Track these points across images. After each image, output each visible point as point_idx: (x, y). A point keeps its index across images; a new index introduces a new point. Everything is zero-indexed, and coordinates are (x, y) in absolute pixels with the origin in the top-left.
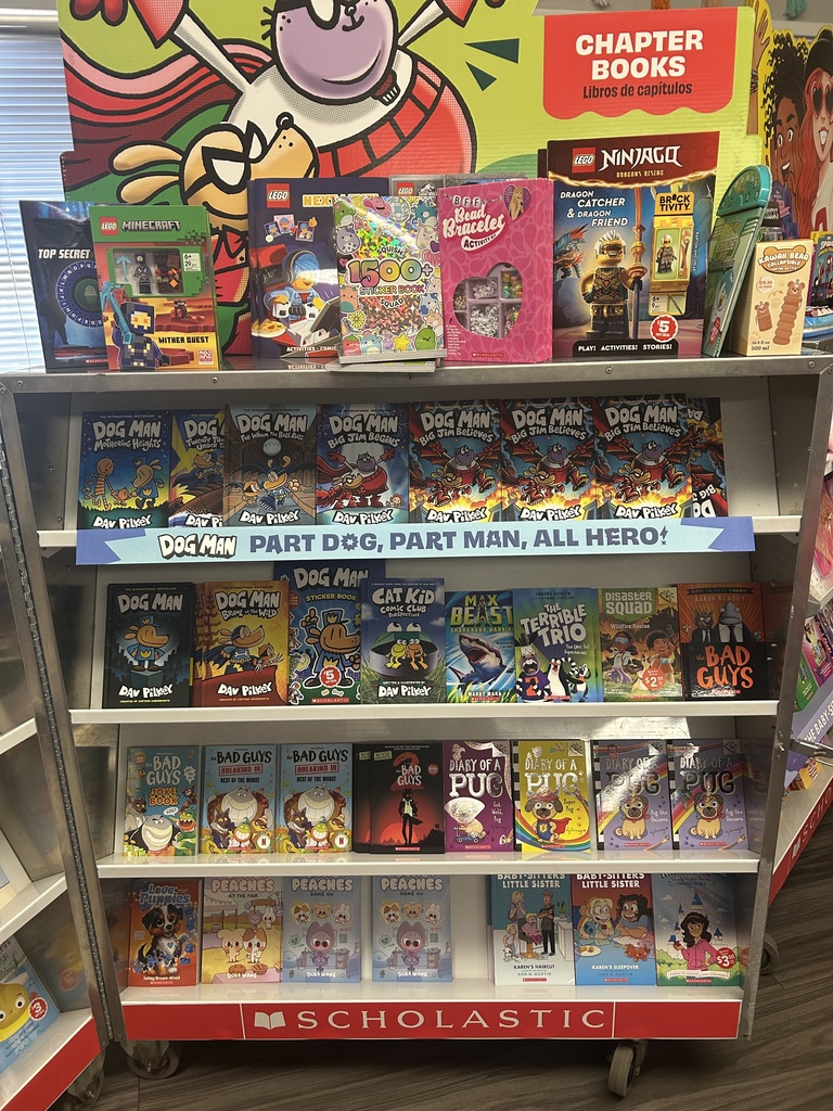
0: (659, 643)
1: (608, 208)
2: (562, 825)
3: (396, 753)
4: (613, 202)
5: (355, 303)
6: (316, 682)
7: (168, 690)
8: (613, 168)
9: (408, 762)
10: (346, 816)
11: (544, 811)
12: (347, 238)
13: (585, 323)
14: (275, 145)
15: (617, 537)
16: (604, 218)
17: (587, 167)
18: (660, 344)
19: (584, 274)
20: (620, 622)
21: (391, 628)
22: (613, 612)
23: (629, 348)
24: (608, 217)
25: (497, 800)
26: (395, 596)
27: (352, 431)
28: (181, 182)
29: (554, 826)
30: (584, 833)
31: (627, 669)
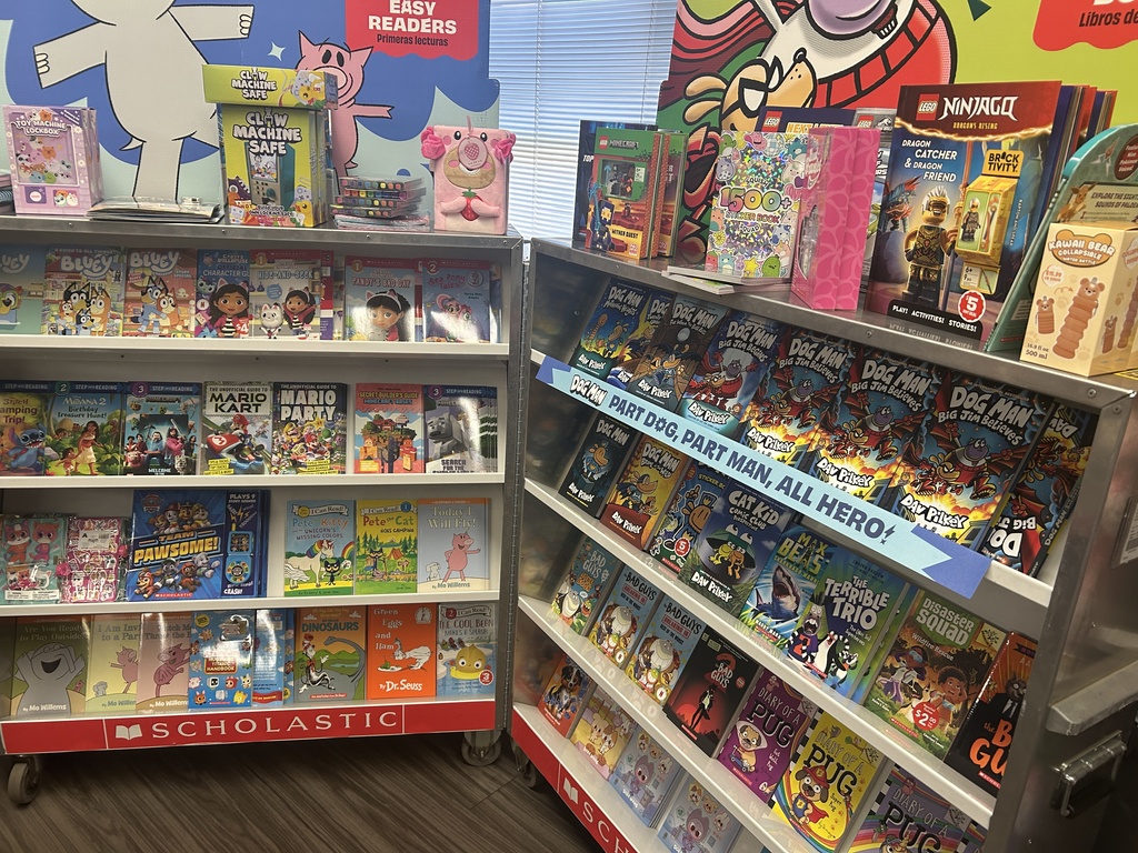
0: (953, 683)
1: (940, 161)
2: (818, 815)
3: (723, 650)
4: (944, 155)
5: (721, 224)
6: (671, 545)
7: (589, 498)
8: (952, 118)
9: (727, 663)
10: (675, 677)
11: (809, 789)
12: (725, 167)
13: (903, 282)
14: (789, 76)
15: (846, 514)
16: (935, 171)
17: (929, 114)
18: (965, 323)
19: (910, 230)
20: (924, 636)
21: (730, 528)
22: (923, 622)
23: (936, 319)
24: (939, 171)
25: (780, 749)
26: (747, 502)
27: (739, 338)
28: (721, 107)
29: (810, 811)
30: (832, 839)
31: (905, 688)
